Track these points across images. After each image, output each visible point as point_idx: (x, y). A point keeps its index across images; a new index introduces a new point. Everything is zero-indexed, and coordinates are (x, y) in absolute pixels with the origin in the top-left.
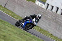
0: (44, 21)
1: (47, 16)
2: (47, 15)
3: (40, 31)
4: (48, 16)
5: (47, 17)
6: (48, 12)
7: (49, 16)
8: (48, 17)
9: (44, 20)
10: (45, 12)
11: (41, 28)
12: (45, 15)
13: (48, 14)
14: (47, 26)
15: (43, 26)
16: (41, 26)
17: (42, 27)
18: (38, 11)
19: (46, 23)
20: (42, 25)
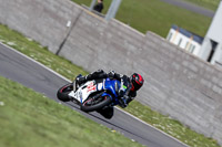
0: (199, 104)
1: (210, 85)
2: (209, 80)
3: (187, 138)
4: (213, 83)
5: (211, 89)
6: (213, 71)
7: (217, 85)
8: (215, 88)
9: (199, 99)
10: (205, 72)
11: (188, 128)
12: (203, 82)
13: (215, 79)
14: (211, 120)
15: (197, 119)
16: (188, 122)
17: (194, 126)
18: (177, 67)
19: (207, 109)
20: (192, 116)
